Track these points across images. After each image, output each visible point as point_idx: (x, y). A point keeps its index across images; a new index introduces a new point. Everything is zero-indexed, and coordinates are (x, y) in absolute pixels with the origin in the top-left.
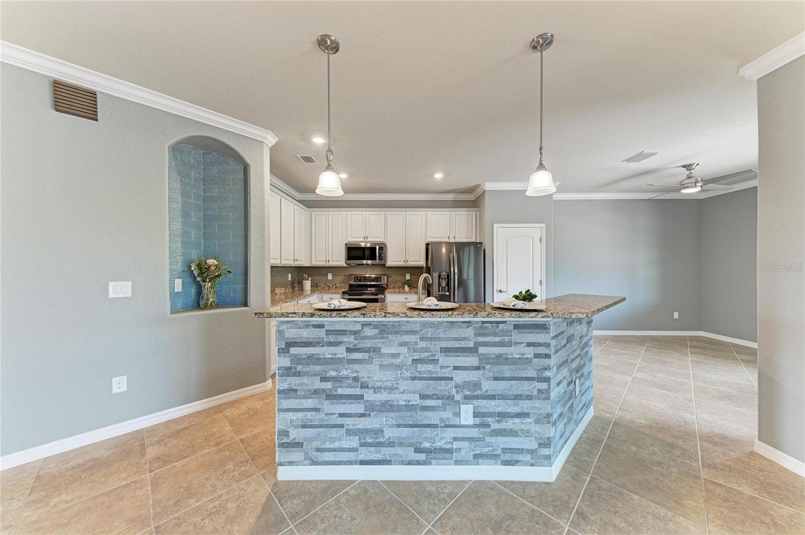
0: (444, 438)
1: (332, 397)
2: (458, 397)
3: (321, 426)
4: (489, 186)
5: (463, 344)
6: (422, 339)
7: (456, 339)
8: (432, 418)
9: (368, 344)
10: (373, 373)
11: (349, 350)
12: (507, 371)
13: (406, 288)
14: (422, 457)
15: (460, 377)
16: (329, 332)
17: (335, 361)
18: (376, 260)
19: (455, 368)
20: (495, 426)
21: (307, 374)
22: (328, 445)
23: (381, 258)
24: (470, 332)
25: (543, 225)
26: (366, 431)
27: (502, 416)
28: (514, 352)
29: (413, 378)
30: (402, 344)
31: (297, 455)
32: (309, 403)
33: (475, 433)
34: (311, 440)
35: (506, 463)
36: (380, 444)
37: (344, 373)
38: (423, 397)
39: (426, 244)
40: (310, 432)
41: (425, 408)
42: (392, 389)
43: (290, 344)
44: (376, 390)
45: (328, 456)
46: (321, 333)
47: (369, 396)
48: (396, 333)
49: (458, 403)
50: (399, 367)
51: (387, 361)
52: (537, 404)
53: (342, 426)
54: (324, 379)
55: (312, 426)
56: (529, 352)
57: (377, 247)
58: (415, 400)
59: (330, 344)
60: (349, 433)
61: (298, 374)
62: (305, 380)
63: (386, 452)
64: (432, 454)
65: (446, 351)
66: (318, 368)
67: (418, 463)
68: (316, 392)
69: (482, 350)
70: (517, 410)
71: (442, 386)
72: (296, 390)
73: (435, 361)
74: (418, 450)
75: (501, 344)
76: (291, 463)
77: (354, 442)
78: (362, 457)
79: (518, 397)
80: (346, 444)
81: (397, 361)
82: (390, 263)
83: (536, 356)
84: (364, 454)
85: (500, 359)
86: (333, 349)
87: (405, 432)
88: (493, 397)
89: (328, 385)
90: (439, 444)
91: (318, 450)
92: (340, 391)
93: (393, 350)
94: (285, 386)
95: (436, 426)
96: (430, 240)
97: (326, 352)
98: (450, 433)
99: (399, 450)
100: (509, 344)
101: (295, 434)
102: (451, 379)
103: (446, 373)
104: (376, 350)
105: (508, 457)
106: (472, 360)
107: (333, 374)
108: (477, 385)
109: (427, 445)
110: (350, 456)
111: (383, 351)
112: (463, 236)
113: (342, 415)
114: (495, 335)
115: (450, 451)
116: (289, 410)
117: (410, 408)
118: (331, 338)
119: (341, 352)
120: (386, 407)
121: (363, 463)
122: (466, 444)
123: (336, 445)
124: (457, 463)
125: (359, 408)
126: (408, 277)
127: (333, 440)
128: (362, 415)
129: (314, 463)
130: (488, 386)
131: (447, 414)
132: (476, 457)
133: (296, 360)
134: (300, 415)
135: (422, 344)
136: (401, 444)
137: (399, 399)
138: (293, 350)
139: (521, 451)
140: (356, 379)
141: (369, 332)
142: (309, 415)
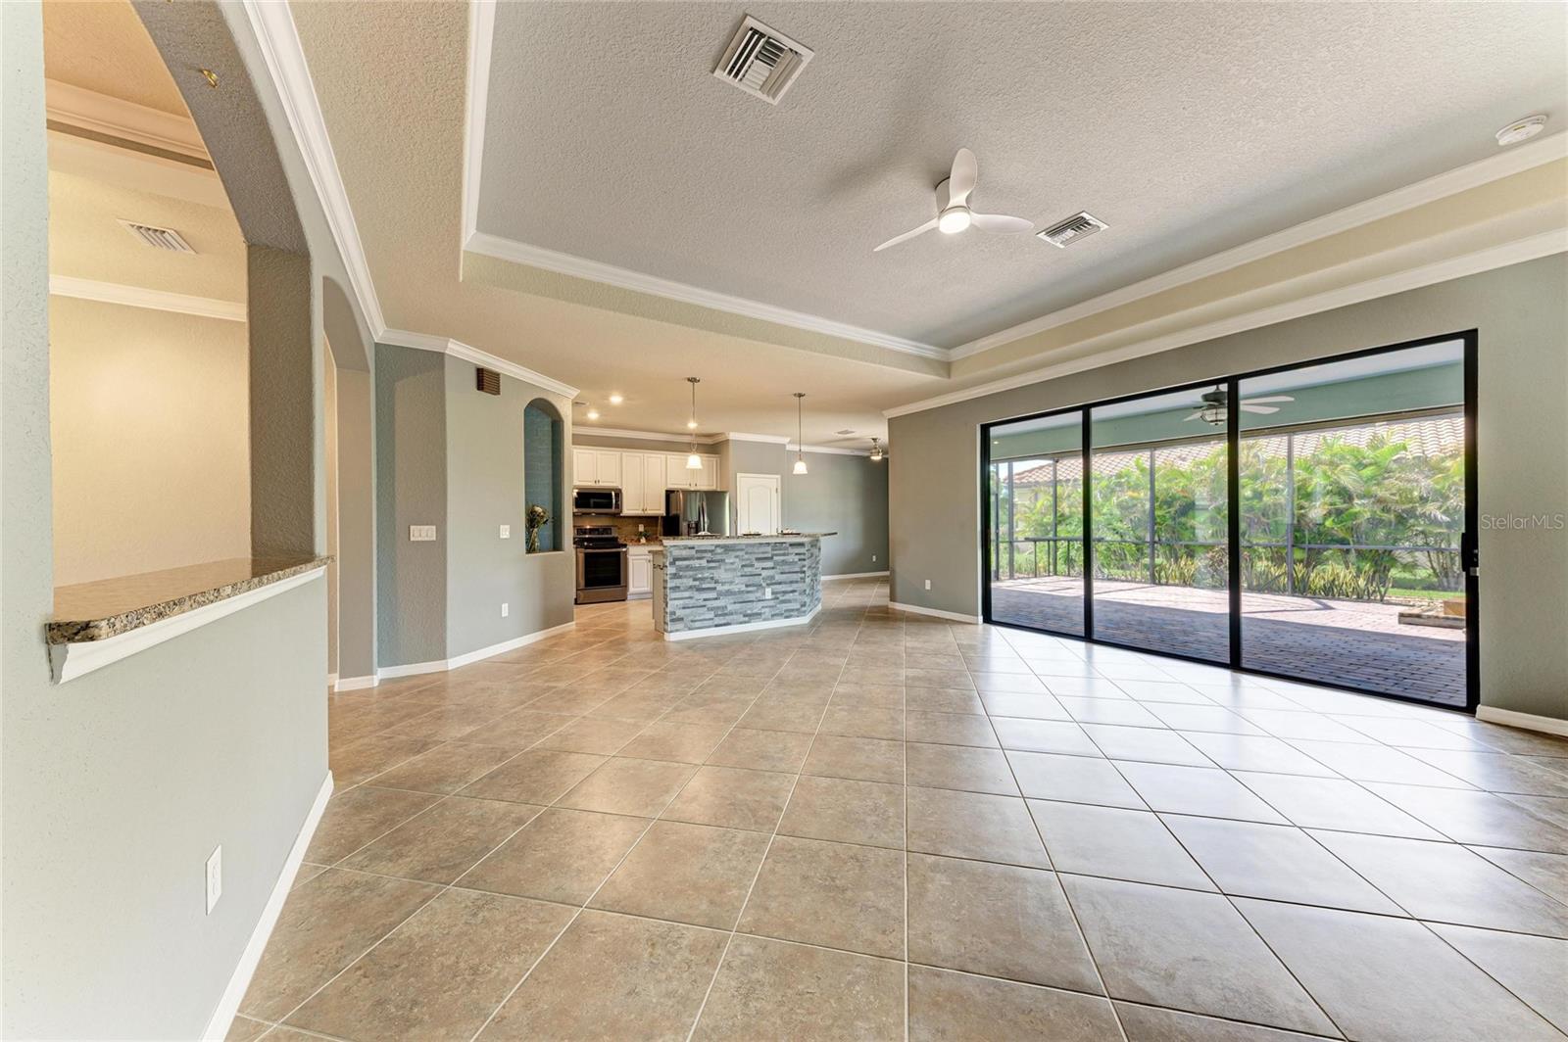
0: (757, 607)
1: (700, 590)
2: (764, 585)
3: (693, 607)
4: (733, 436)
5: (766, 555)
6: (746, 553)
7: (763, 553)
8: (752, 597)
9: (719, 557)
10: (721, 574)
11: (708, 562)
12: (786, 568)
13: (643, 540)
14: (747, 619)
15: (765, 573)
16: (697, 551)
17: (701, 568)
18: (611, 507)
19: (763, 569)
20: (781, 598)
21: (685, 577)
22: (697, 618)
23: (617, 506)
24: (769, 549)
25: (778, 476)
26: (718, 608)
27: (785, 592)
28: (790, 558)
29: (742, 576)
30: (737, 557)
31: (680, 625)
32: (687, 594)
33: (772, 603)
34: (687, 616)
35: (787, 617)
36: (726, 614)
37: (706, 575)
38: (747, 586)
39: (667, 491)
40: (688, 611)
41: (748, 592)
42: (731, 583)
43: (676, 559)
44: (723, 584)
45: (697, 624)
46: (693, 552)
47: (719, 587)
48: (733, 550)
49: (764, 588)
50: (735, 570)
51: (728, 567)
52: (800, 585)
53: (705, 606)
54: (695, 580)
55: (689, 608)
56: (796, 558)
57: (613, 494)
58: (743, 588)
59: (698, 558)
60: (712, 609)
61: (680, 577)
62: (685, 580)
63: (728, 619)
64: (751, 617)
65: (758, 559)
66: (691, 573)
67: (745, 622)
68: (691, 587)
69: (775, 558)
70: (791, 589)
71: (757, 580)
72: (679, 587)
73: (752, 566)
74: (744, 616)
75: (784, 555)
76: (677, 630)
77: (711, 615)
78: (716, 623)
79: (791, 582)
80: (707, 617)
81: (734, 567)
82: (626, 511)
83: (800, 560)
84: (717, 621)
85: (784, 562)
86: (699, 561)
87: (738, 606)
88: (780, 583)
89: (697, 583)
90: (755, 611)
91: (692, 621)
92: (704, 586)
93: (731, 561)
94: (673, 585)
95: (752, 601)
96: (671, 486)
97: (696, 563)
98: (761, 604)
99: (735, 617)
100: (788, 554)
101: (680, 613)
102: (760, 575)
103: (758, 572)
104: (723, 561)
105: (787, 614)
106: (770, 564)
107: (700, 576)
108: (773, 577)
109: (749, 612)
110: (710, 623)
111: (727, 561)
112: (704, 484)
113: (705, 600)
114: (781, 550)
115: (760, 614)
116: (675, 599)
117: (742, 592)
118: (699, 555)
119: (704, 563)
120: (729, 593)
121: (716, 626)
122: (767, 610)
123: (701, 618)
124: (765, 620)
125: (713, 595)
126: (641, 528)
127: (700, 614)
128: (716, 599)
129: (690, 629)
130: (778, 578)
131: (759, 594)
132: (773, 616)
133: (680, 569)
134: (681, 602)
135: (746, 556)
136: (736, 613)
137: (735, 588)
138: (677, 563)
139: (792, 610)
140: (712, 578)
141: (719, 550)
142: (687, 601)
